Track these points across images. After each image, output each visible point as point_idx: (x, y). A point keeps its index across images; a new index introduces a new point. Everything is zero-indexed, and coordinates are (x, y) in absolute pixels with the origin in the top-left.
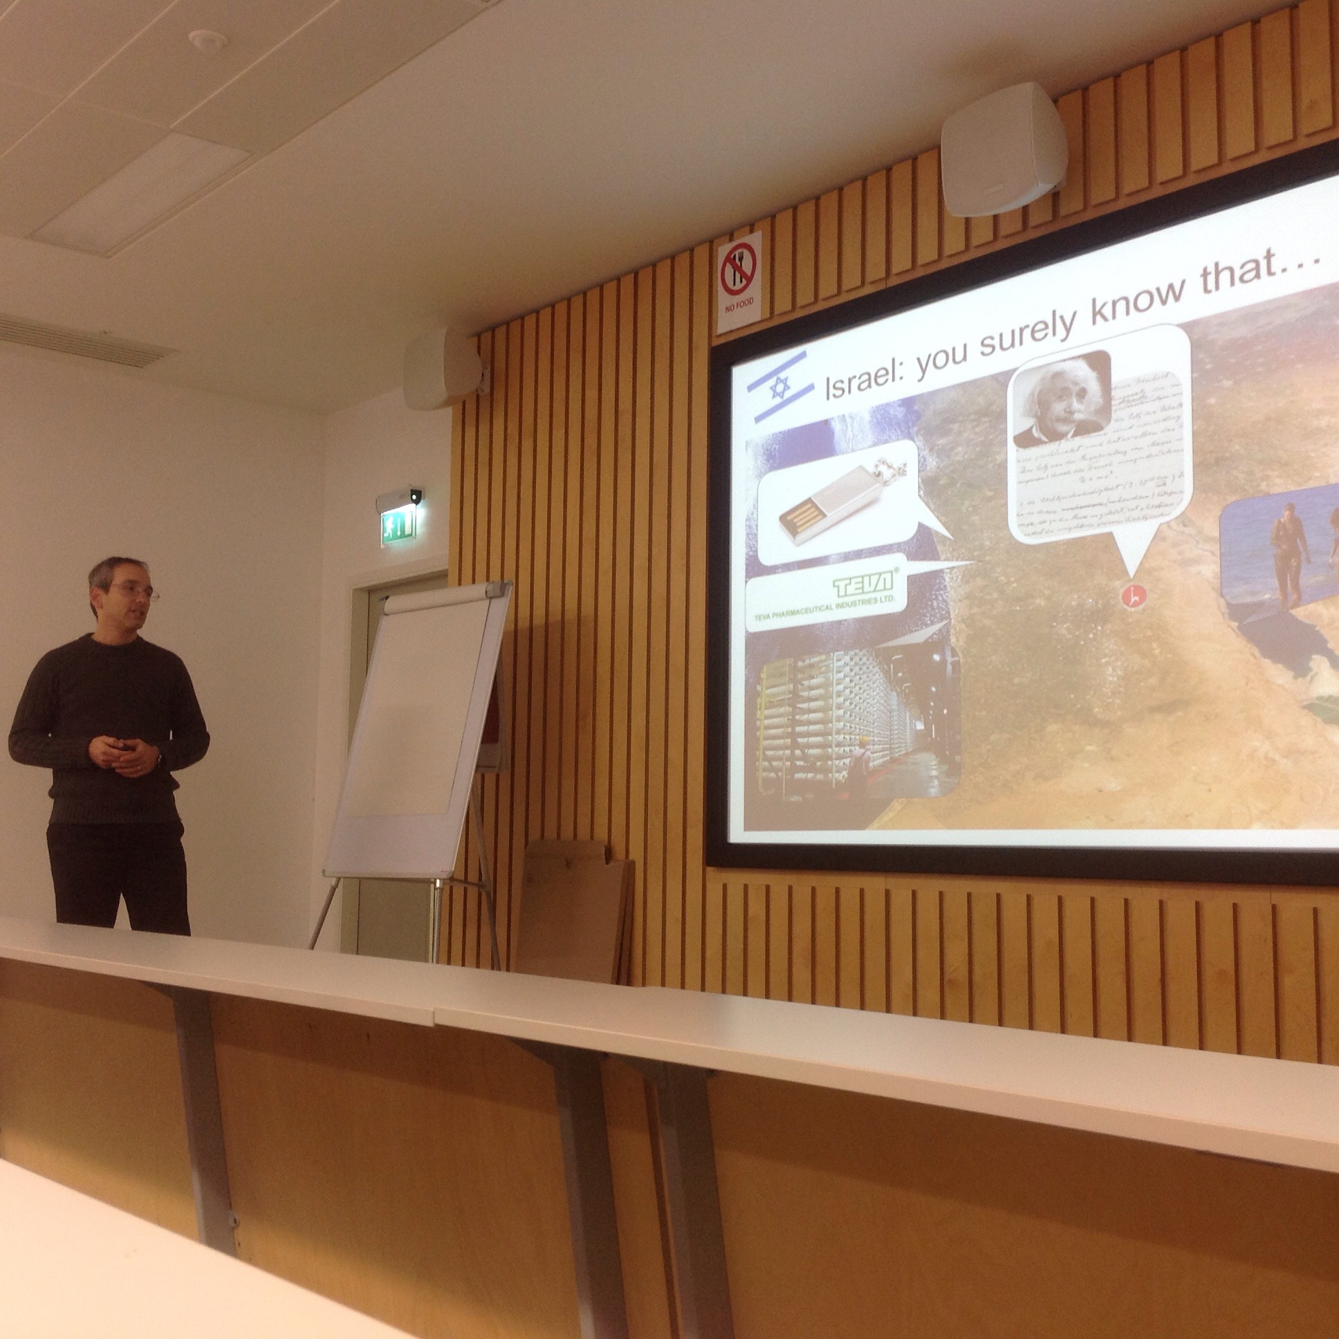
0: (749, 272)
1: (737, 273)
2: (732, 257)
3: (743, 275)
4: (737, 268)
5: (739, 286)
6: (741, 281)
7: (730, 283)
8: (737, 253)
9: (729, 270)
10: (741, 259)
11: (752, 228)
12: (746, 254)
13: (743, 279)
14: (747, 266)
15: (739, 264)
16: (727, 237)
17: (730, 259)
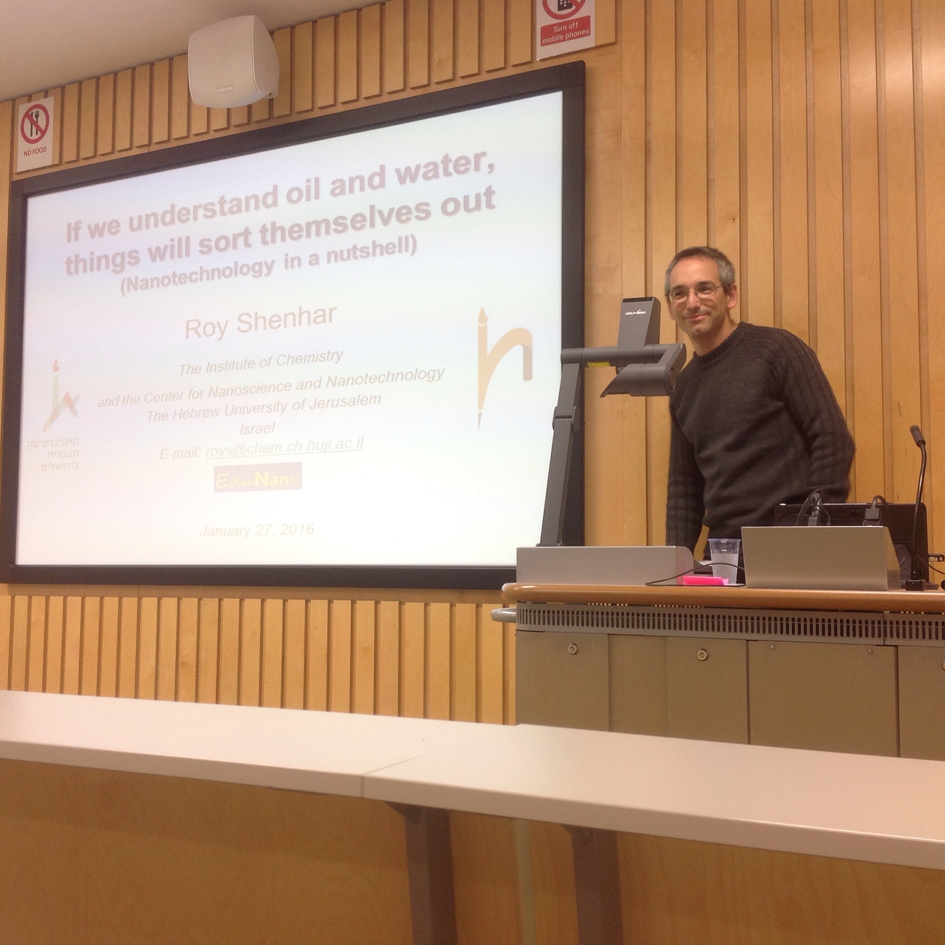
0: (43, 128)
1: (33, 126)
2: (30, 114)
3: (38, 129)
4: (34, 123)
5: (35, 137)
6: (37, 134)
7: (28, 134)
8: (34, 111)
9: (27, 124)
10: (37, 116)
11: (46, 93)
12: (42, 113)
13: (39, 132)
14: (42, 122)
15: (35, 120)
16: (26, 98)
17: (28, 115)
